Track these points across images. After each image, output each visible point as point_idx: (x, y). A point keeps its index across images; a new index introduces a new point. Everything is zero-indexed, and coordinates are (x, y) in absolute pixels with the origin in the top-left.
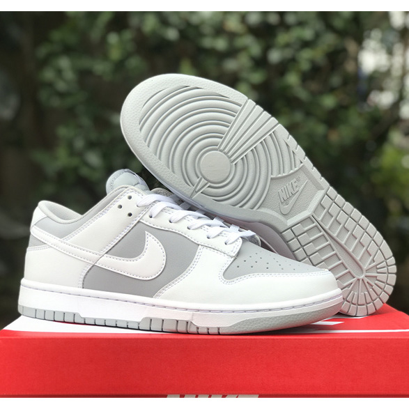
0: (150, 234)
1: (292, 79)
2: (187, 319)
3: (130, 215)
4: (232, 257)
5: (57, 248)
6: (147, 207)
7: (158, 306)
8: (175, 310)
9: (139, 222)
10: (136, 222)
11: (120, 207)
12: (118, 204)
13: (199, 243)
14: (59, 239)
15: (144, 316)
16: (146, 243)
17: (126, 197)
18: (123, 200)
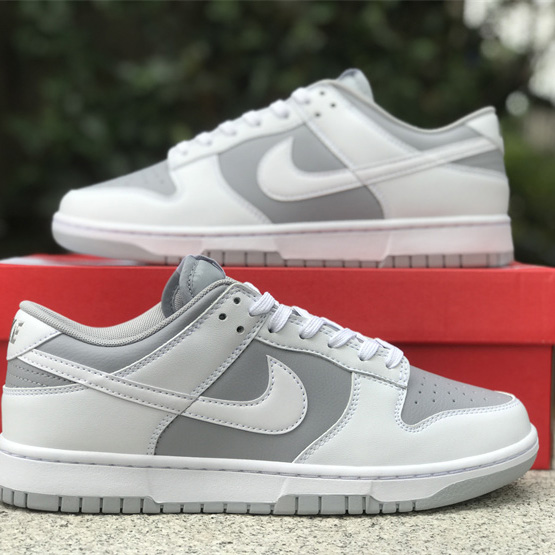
0: (274, 359)
1: (373, 17)
2: (364, 492)
3: (240, 329)
4: (404, 388)
6: (263, 315)
7: (306, 475)
8: (339, 480)
9: (254, 340)
10: (250, 340)
11: (223, 317)
12: (218, 312)
13: (351, 369)
14: (106, 374)
16: (271, 375)
17: (230, 301)
18: (227, 306)
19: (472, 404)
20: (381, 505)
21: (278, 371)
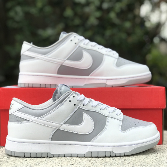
0: (85, 113)
1: (112, 15)
2: (110, 150)
3: (75, 105)
4: (121, 121)
5: (37, 122)
6: (81, 101)
7: (94, 146)
8: (103, 147)
9: (79, 108)
10: (78, 108)
11: (70, 101)
12: (69, 100)
13: (106, 116)
14: (37, 118)
15: (87, 151)
16: (84, 118)
17: (72, 97)
18: (71, 98)
19: (141, 125)
20: (115, 154)
21: (86, 116)
